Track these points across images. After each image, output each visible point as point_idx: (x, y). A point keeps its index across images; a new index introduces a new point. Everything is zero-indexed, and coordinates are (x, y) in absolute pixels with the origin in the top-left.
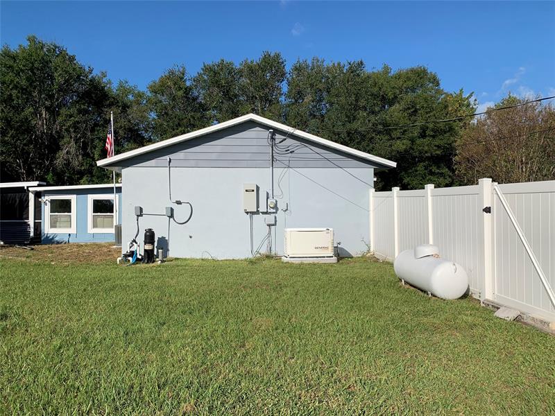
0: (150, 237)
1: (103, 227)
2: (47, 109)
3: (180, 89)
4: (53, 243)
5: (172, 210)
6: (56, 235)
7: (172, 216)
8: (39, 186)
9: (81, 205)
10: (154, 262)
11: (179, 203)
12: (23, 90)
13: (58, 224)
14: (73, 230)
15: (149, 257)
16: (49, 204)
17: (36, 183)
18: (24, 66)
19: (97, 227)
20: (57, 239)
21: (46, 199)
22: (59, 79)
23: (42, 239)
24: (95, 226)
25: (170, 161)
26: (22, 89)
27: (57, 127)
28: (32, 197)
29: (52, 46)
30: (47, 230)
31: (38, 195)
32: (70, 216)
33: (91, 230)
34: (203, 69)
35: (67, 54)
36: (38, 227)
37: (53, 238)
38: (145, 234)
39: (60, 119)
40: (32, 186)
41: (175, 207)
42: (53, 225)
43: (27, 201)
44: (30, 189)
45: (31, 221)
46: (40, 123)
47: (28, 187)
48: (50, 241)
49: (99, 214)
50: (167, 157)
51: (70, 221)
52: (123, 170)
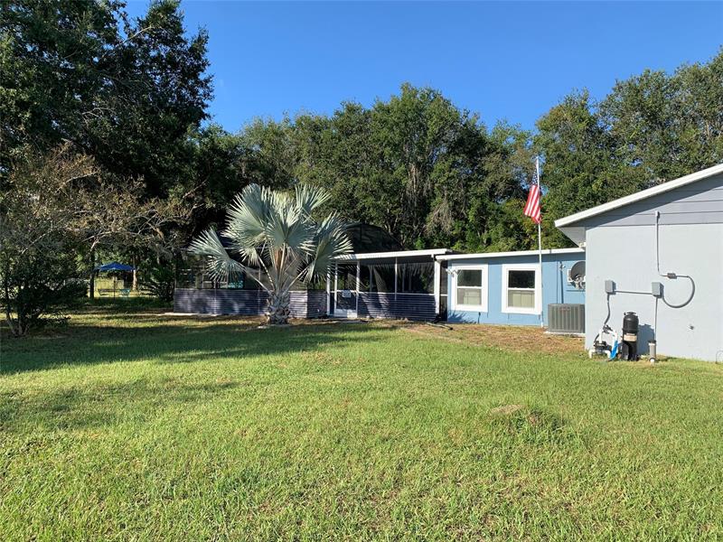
0: (631, 324)
1: (521, 306)
2: (418, 165)
3: (582, 120)
4: (461, 323)
5: (662, 287)
6: (464, 313)
7: (661, 296)
8: (447, 253)
9: (495, 277)
10: (638, 359)
11: (672, 276)
12: (396, 147)
13: (465, 299)
14: (483, 308)
15: (631, 351)
16: (456, 276)
17: (443, 251)
18: (399, 118)
19: (512, 305)
20: (464, 318)
21: (453, 269)
22: (433, 128)
23: (449, 317)
24: (510, 304)
25: (658, 217)
26: (395, 145)
27: (428, 185)
28: (437, 266)
29: (426, 91)
30: (454, 306)
31: (444, 264)
32: (480, 291)
33: (506, 309)
34: (614, 89)
35: (442, 98)
36: (443, 302)
37: (460, 318)
38: (625, 320)
39: (433, 175)
40: (439, 253)
41: (667, 282)
42: (460, 301)
43: (432, 270)
44: (437, 257)
45: (436, 294)
46: (411, 182)
47: (435, 255)
48: (457, 320)
49: (516, 289)
50: (655, 211)
51: (480, 297)
52: (587, 231)
